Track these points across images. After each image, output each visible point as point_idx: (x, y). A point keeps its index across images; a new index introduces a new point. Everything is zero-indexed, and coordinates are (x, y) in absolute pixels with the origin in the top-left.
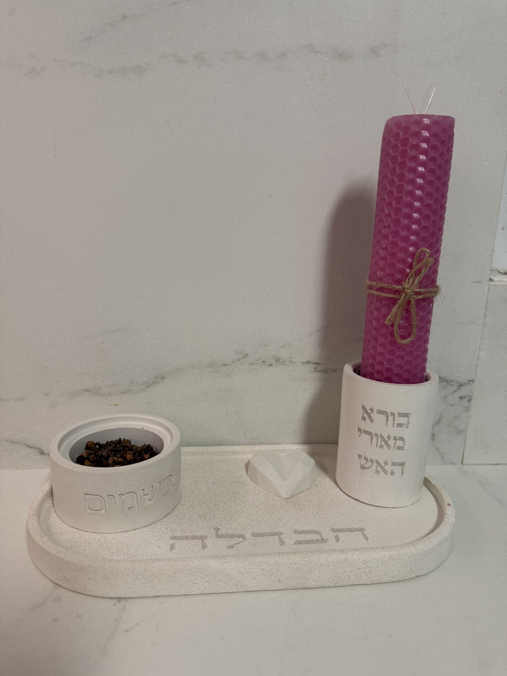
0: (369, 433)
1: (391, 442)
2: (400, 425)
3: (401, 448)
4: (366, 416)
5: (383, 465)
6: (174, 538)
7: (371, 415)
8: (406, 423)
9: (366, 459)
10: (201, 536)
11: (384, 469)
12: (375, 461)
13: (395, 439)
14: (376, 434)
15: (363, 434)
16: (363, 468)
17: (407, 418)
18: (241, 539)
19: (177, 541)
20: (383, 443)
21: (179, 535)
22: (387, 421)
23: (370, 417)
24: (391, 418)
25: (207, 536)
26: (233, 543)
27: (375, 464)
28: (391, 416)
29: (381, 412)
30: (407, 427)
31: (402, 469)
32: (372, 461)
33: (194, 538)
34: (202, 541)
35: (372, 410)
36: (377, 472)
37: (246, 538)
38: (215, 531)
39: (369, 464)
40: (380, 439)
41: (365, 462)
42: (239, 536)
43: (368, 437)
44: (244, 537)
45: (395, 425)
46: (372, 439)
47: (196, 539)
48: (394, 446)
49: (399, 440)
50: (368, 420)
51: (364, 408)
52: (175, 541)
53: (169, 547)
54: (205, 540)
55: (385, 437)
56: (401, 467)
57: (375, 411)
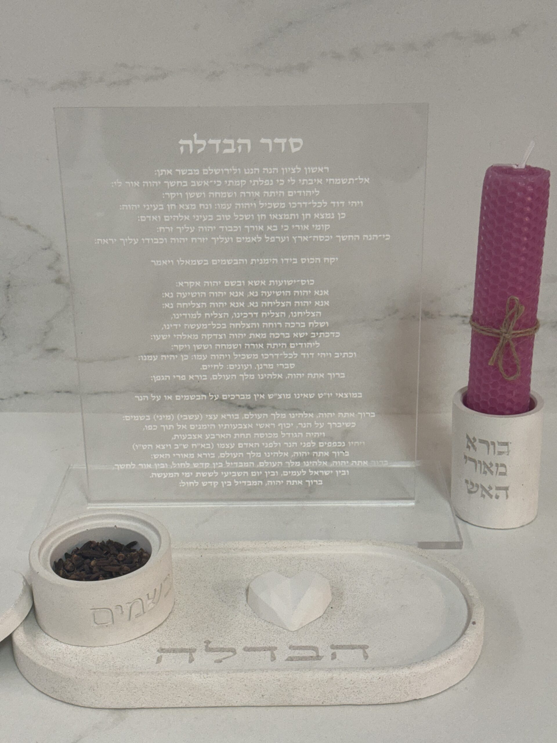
0: (474, 461)
1: (494, 469)
2: (500, 453)
3: (503, 474)
4: (470, 445)
5: (488, 489)
6: (162, 650)
7: (475, 444)
8: (506, 450)
9: (472, 484)
10: (190, 649)
11: (489, 493)
12: (480, 486)
13: (497, 465)
14: (480, 462)
15: (468, 461)
16: (470, 492)
17: (507, 446)
18: (231, 654)
19: (165, 654)
20: (486, 470)
21: (167, 647)
22: (488, 449)
23: (473, 446)
24: (491, 447)
25: (196, 649)
26: (222, 658)
27: (480, 489)
28: (492, 445)
29: (482, 441)
30: (508, 455)
31: (507, 493)
32: (477, 486)
33: (182, 650)
34: (190, 654)
35: (474, 439)
36: (483, 496)
37: (237, 652)
38: (205, 644)
39: (475, 489)
40: (483, 466)
41: (471, 486)
42: (230, 650)
43: (473, 463)
44: (234, 651)
45: (497, 453)
46: (476, 465)
47: (184, 652)
48: (497, 472)
49: (501, 466)
50: (472, 448)
51: (468, 437)
52: (162, 654)
53: (155, 660)
54: (193, 654)
55: (488, 463)
56: (504, 491)
57: (478, 441)
